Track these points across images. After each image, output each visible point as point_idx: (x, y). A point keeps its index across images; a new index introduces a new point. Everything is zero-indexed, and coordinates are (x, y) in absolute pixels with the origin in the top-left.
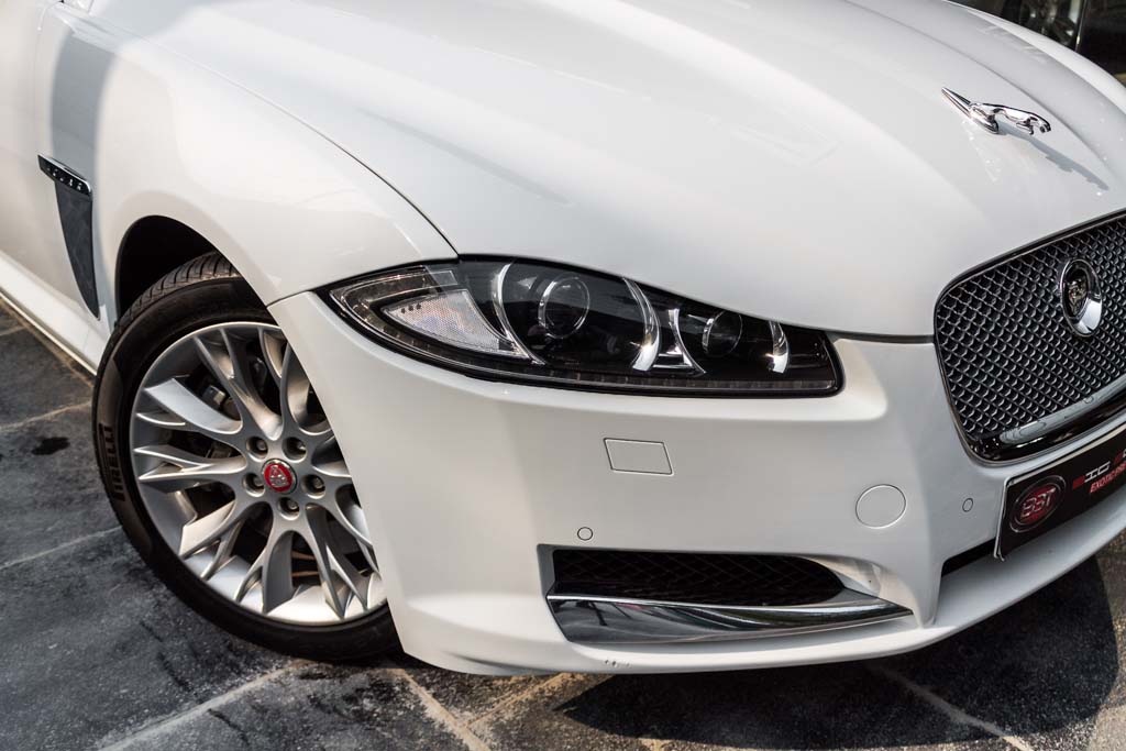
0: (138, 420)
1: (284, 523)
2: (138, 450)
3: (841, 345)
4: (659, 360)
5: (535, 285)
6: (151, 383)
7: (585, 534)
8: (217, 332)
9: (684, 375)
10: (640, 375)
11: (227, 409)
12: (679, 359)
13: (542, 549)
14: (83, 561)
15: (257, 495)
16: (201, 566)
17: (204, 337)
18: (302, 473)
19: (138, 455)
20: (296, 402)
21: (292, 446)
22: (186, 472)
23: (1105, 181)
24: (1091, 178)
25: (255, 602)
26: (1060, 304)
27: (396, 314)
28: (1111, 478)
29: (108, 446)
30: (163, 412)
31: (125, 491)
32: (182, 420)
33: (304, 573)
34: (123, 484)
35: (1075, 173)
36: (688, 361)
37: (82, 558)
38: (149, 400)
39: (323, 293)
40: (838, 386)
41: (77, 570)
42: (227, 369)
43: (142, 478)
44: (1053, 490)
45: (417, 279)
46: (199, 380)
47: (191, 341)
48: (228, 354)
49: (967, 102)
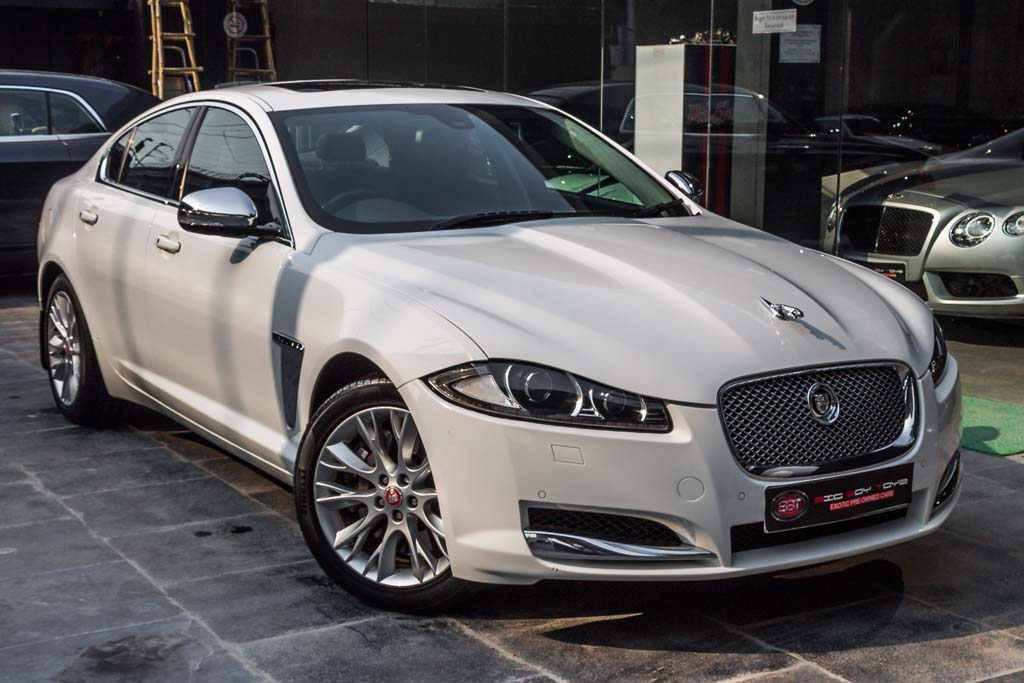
0: (321, 465)
1: (393, 526)
2: (318, 483)
3: (670, 407)
4: (581, 412)
5: (523, 375)
6: (330, 444)
7: (542, 495)
8: (369, 413)
9: (595, 420)
10: (573, 419)
11: (369, 461)
12: (592, 413)
13: (522, 503)
14: (268, 575)
15: (380, 510)
16: (344, 555)
17: (361, 416)
18: (406, 495)
19: (318, 486)
20: (407, 453)
21: (402, 479)
22: (342, 496)
23: (844, 344)
24: (835, 343)
25: (373, 576)
26: (809, 406)
27: (459, 389)
28: (847, 506)
29: (302, 481)
30: (337, 461)
31: (308, 509)
32: (345, 465)
33: (403, 560)
34: (307, 504)
35: (826, 341)
36: (597, 414)
37: (268, 573)
38: (328, 452)
39: (425, 379)
40: (670, 429)
41: (266, 578)
42: (372, 437)
43: (318, 500)
44: (799, 500)
45: (470, 370)
46: (356, 443)
47: (355, 419)
48: (373, 427)
49: (770, 304)
